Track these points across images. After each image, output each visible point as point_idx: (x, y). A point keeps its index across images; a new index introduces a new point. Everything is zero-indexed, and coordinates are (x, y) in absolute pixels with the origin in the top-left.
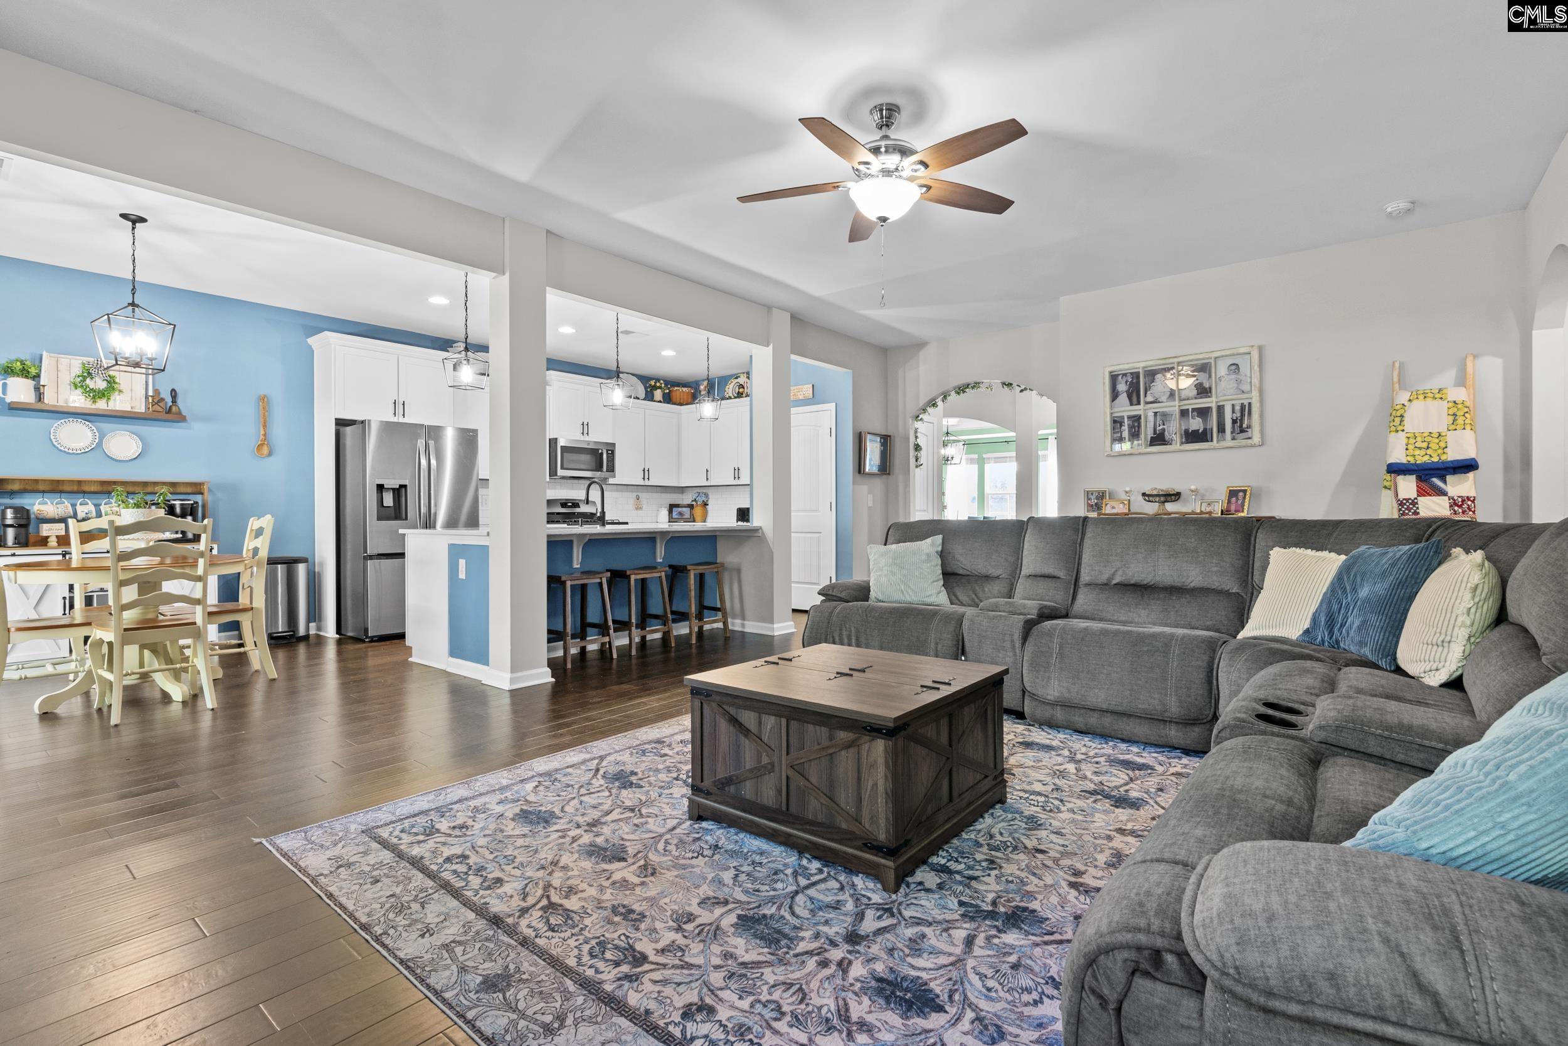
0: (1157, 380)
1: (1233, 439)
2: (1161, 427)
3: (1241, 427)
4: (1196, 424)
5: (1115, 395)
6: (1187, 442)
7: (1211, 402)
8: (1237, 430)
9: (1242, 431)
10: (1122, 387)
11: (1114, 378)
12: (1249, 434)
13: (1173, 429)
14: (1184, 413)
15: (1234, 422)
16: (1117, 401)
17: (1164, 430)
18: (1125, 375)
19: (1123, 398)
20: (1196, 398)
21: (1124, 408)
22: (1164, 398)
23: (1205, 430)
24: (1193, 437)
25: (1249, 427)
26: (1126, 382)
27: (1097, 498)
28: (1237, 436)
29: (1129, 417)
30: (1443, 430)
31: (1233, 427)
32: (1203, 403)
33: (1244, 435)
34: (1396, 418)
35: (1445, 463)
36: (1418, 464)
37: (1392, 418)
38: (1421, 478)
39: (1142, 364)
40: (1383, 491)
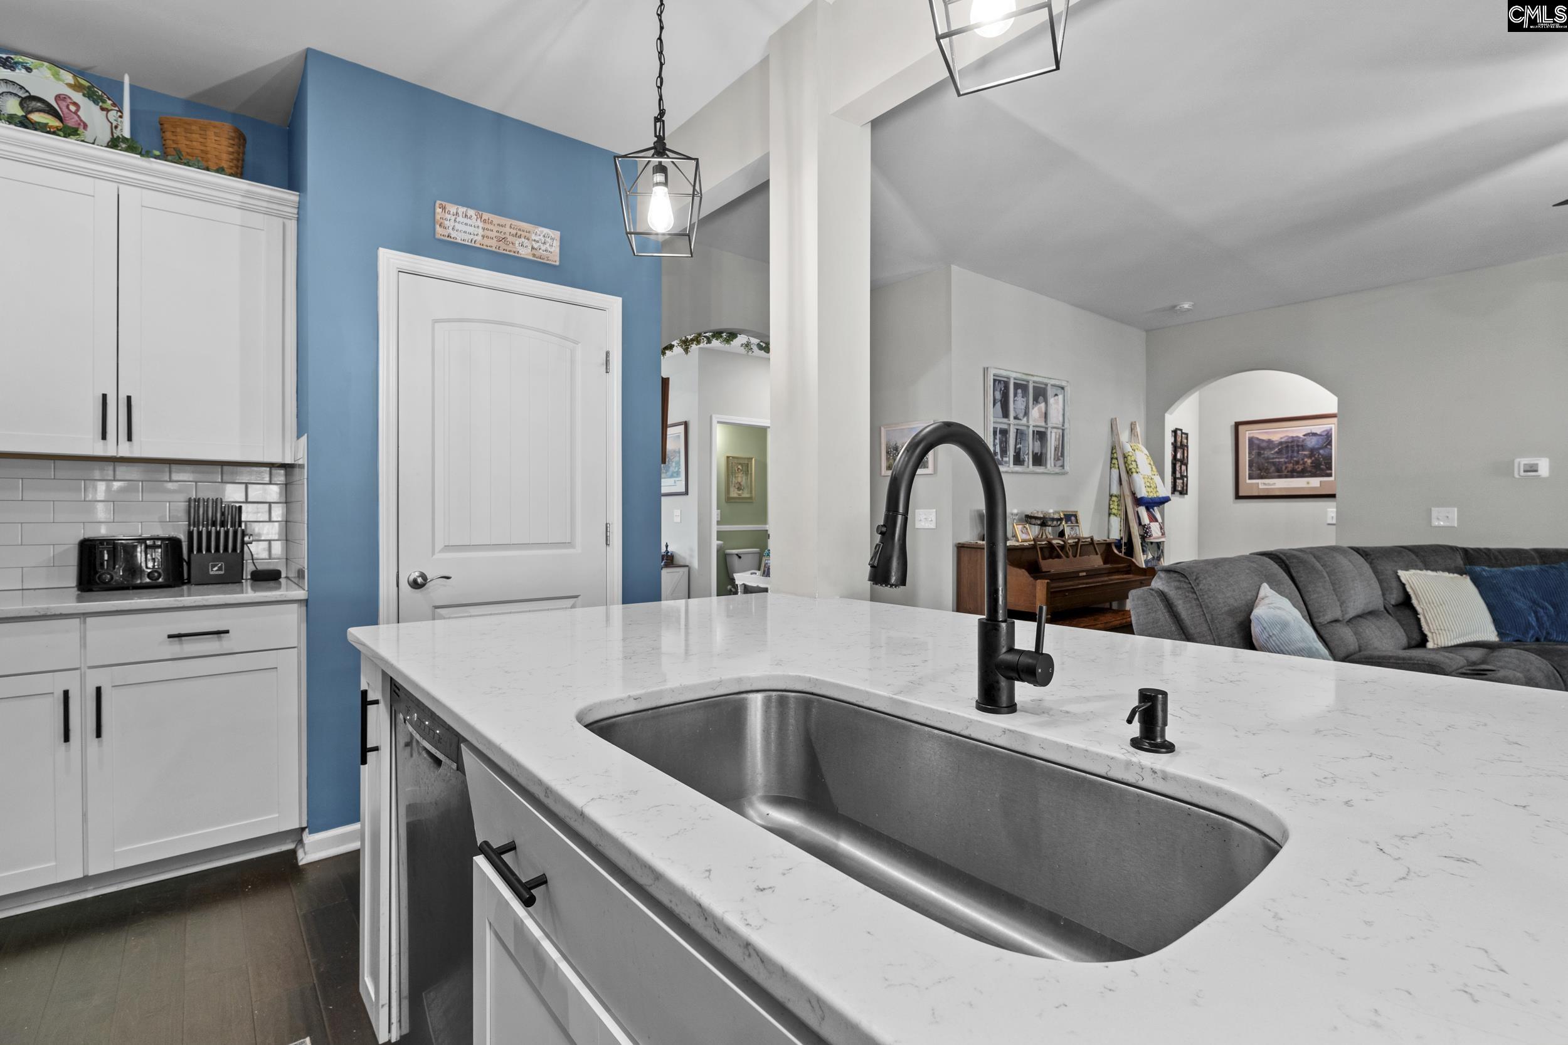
0: (1019, 395)
1: (1055, 465)
2: (1021, 446)
3: (1059, 455)
4: (1039, 447)
5: (995, 404)
6: (1035, 464)
8: (1057, 457)
9: (1059, 459)
10: (999, 395)
11: (995, 383)
12: (1063, 463)
13: (1028, 449)
14: (1034, 435)
15: (1056, 449)
16: (996, 410)
17: (1020, 449)
18: (999, 381)
19: (1000, 408)
20: (1038, 421)
21: (1000, 419)
22: (1023, 415)
23: (1043, 454)
24: (1037, 460)
25: (1063, 455)
26: (1001, 390)
28: (1057, 463)
29: (1001, 431)
30: (1151, 475)
31: (1055, 454)
32: (1042, 426)
34: (1133, 463)
35: (1160, 498)
36: (1151, 499)
37: (1129, 462)
38: (1148, 509)
39: (1014, 375)
40: (1112, 517)
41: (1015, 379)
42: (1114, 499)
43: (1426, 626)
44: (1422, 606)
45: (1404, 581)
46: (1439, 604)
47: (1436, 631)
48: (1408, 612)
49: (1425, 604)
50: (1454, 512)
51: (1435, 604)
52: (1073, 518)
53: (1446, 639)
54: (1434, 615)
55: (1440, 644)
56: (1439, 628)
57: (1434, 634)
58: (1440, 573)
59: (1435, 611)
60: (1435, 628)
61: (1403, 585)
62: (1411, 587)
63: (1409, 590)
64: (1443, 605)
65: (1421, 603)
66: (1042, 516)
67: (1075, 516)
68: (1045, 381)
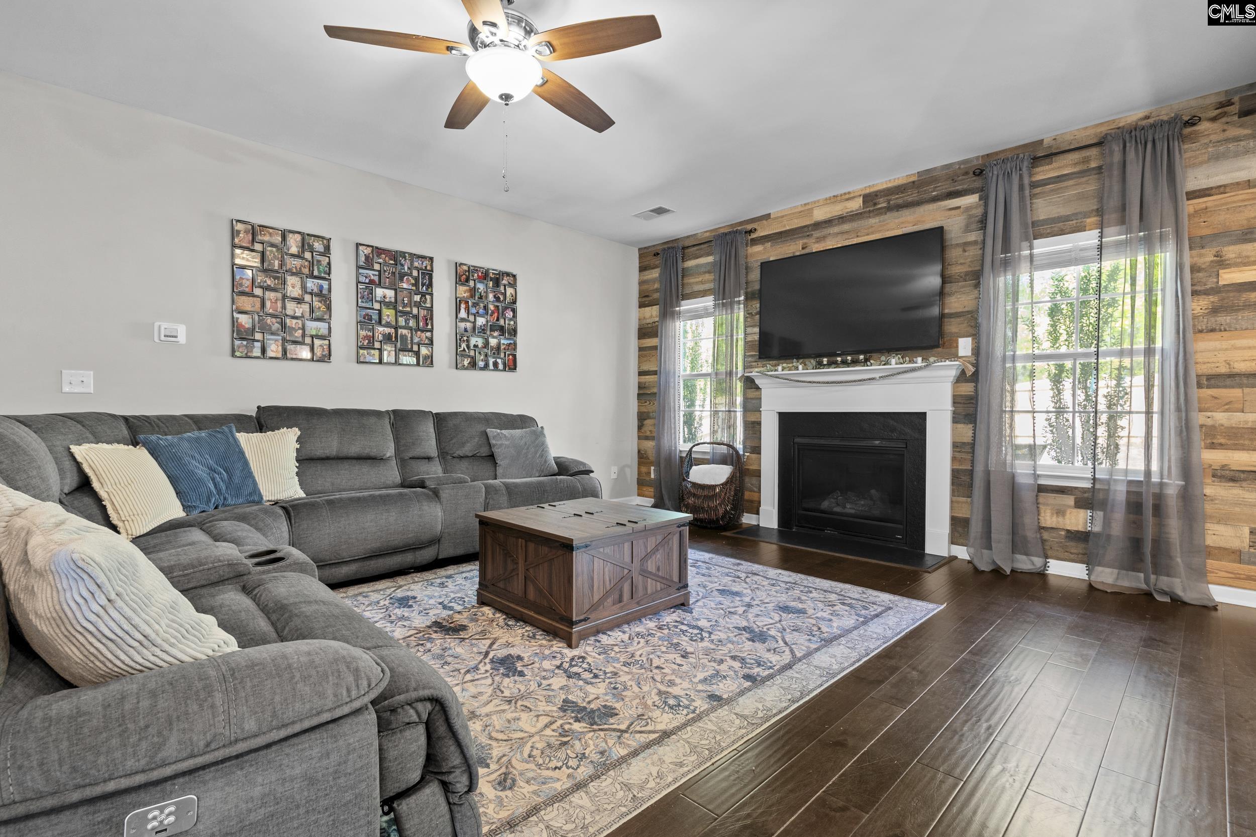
43: (113, 513)
44: (107, 490)
45: (79, 459)
46: (127, 484)
47: (128, 518)
48: (88, 500)
49: (110, 486)
50: (89, 377)
51: (123, 485)
53: (141, 526)
54: (123, 499)
55: (134, 533)
56: (131, 513)
57: (126, 522)
58: (116, 446)
59: (124, 493)
60: (127, 514)
61: (78, 465)
62: (90, 466)
63: (87, 470)
64: (132, 485)
65: (105, 486)
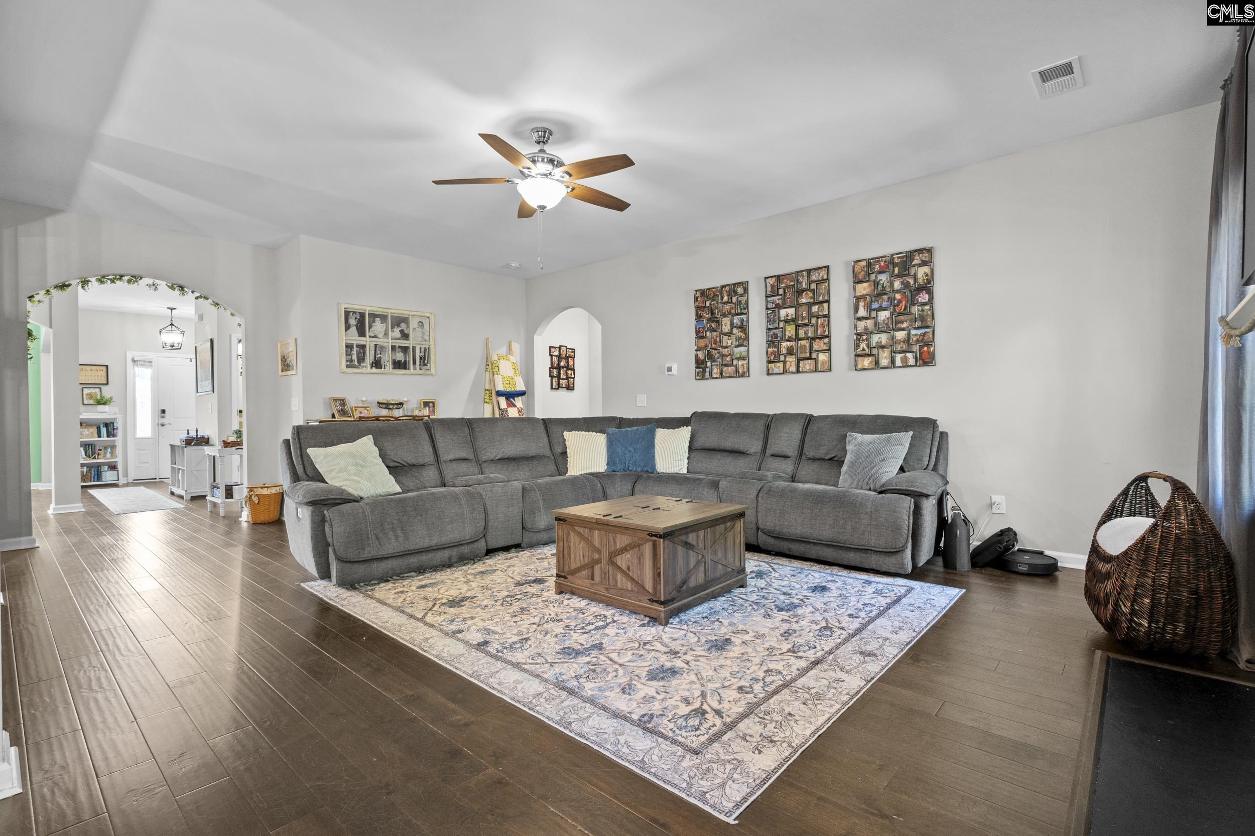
0: (376, 322)
1: (420, 369)
2: (379, 356)
3: (424, 361)
4: (400, 356)
5: (348, 327)
6: (394, 368)
7: (409, 343)
8: (422, 364)
9: (425, 365)
10: (352, 321)
11: (347, 313)
12: (428, 367)
13: (387, 358)
14: (393, 348)
15: (421, 358)
16: (349, 331)
17: (381, 358)
18: (354, 313)
19: (353, 330)
20: (399, 339)
21: (354, 337)
22: (381, 335)
23: (405, 361)
24: (398, 365)
25: (428, 362)
26: (356, 318)
27: (341, 405)
28: (422, 367)
29: (358, 346)
30: (513, 376)
31: (420, 362)
32: (404, 343)
33: (425, 368)
34: (496, 368)
35: (516, 391)
36: (508, 392)
37: (493, 367)
38: (507, 399)
39: (368, 309)
40: (486, 404)
41: (369, 311)
42: (487, 392)
52: (431, 404)
66: (386, 402)
67: (433, 403)
68: (408, 313)
